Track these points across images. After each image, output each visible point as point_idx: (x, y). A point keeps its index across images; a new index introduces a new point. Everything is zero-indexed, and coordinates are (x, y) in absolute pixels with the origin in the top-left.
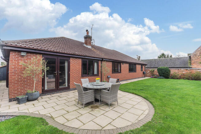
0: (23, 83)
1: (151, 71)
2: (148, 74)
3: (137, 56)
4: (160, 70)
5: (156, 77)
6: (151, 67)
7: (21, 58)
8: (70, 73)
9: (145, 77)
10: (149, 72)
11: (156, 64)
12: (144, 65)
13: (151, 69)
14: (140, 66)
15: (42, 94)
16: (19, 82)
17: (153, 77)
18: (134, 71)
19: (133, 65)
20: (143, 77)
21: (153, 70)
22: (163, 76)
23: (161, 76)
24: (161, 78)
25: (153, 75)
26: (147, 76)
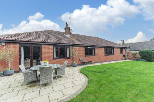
0: (4, 63)
1: (133, 54)
2: (130, 56)
3: (121, 40)
4: (141, 53)
5: (137, 60)
6: (135, 50)
7: (3, 46)
8: (43, 56)
9: (126, 59)
10: (131, 55)
11: (140, 47)
12: (124, 49)
13: (133, 52)
14: (119, 50)
15: (19, 71)
16: (2, 62)
17: (134, 60)
18: (112, 54)
19: (111, 49)
20: (123, 60)
21: (135, 53)
22: (145, 59)
23: (143, 59)
24: (142, 61)
25: (134, 58)
26: (129, 59)
